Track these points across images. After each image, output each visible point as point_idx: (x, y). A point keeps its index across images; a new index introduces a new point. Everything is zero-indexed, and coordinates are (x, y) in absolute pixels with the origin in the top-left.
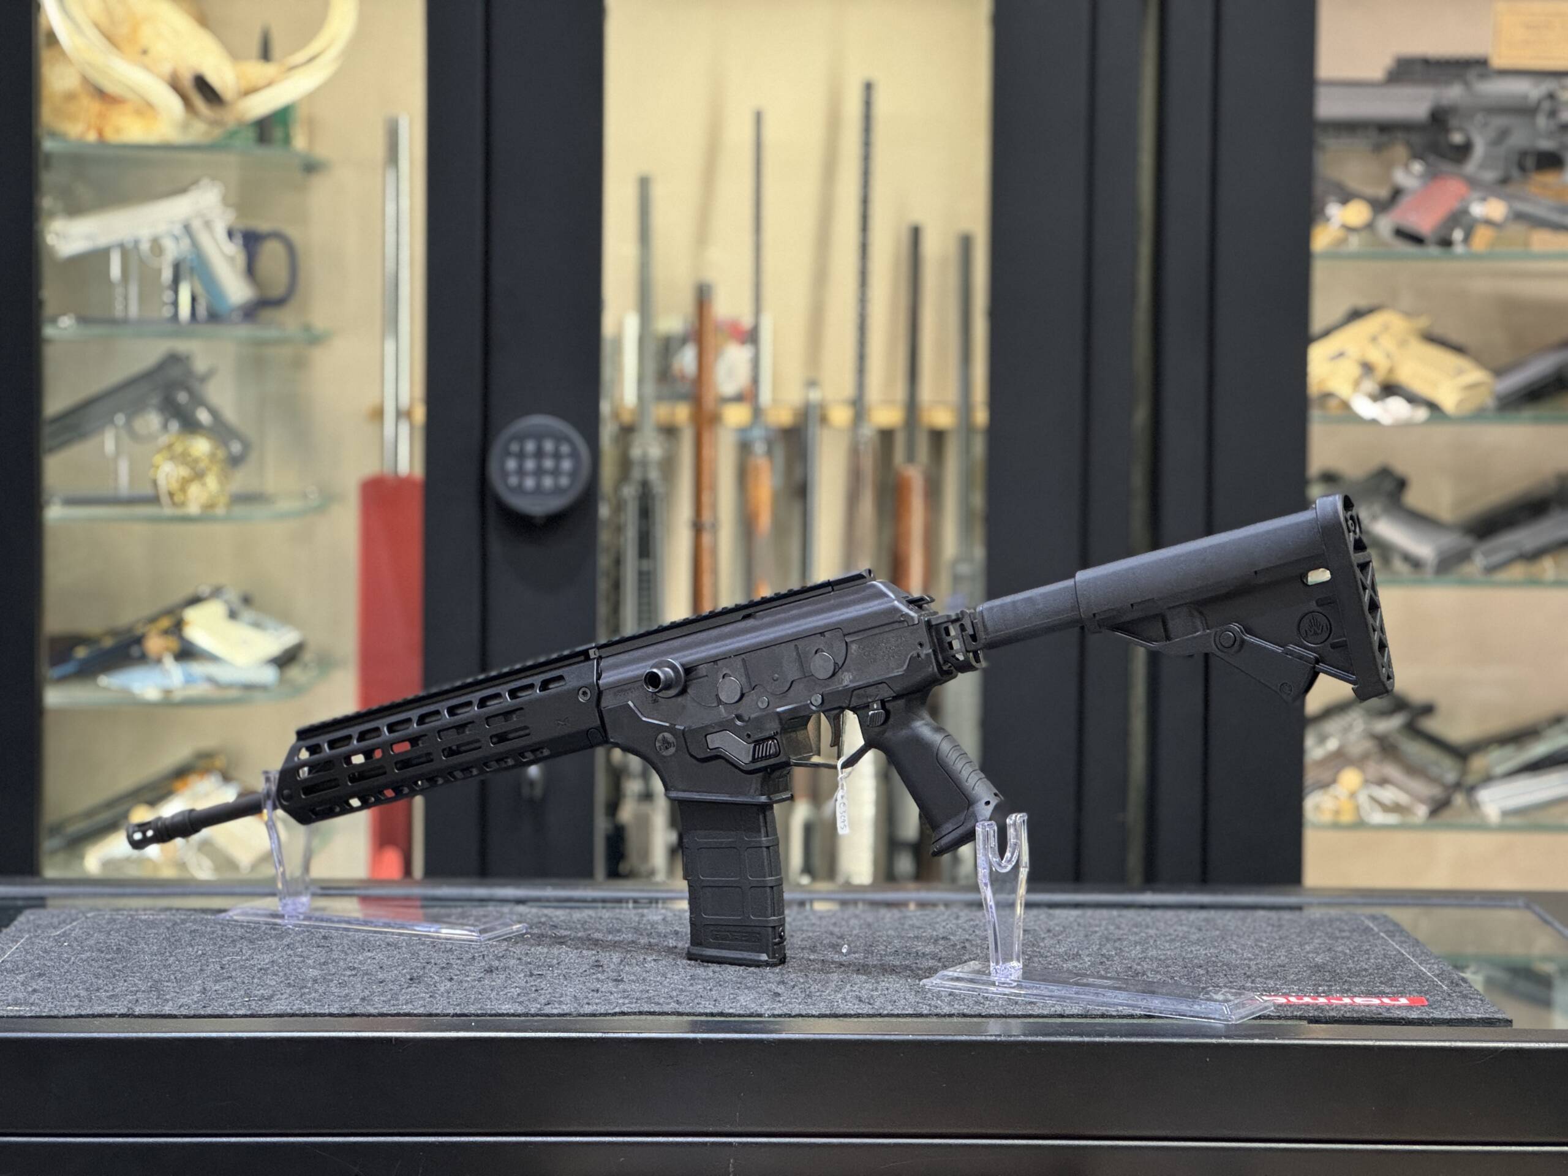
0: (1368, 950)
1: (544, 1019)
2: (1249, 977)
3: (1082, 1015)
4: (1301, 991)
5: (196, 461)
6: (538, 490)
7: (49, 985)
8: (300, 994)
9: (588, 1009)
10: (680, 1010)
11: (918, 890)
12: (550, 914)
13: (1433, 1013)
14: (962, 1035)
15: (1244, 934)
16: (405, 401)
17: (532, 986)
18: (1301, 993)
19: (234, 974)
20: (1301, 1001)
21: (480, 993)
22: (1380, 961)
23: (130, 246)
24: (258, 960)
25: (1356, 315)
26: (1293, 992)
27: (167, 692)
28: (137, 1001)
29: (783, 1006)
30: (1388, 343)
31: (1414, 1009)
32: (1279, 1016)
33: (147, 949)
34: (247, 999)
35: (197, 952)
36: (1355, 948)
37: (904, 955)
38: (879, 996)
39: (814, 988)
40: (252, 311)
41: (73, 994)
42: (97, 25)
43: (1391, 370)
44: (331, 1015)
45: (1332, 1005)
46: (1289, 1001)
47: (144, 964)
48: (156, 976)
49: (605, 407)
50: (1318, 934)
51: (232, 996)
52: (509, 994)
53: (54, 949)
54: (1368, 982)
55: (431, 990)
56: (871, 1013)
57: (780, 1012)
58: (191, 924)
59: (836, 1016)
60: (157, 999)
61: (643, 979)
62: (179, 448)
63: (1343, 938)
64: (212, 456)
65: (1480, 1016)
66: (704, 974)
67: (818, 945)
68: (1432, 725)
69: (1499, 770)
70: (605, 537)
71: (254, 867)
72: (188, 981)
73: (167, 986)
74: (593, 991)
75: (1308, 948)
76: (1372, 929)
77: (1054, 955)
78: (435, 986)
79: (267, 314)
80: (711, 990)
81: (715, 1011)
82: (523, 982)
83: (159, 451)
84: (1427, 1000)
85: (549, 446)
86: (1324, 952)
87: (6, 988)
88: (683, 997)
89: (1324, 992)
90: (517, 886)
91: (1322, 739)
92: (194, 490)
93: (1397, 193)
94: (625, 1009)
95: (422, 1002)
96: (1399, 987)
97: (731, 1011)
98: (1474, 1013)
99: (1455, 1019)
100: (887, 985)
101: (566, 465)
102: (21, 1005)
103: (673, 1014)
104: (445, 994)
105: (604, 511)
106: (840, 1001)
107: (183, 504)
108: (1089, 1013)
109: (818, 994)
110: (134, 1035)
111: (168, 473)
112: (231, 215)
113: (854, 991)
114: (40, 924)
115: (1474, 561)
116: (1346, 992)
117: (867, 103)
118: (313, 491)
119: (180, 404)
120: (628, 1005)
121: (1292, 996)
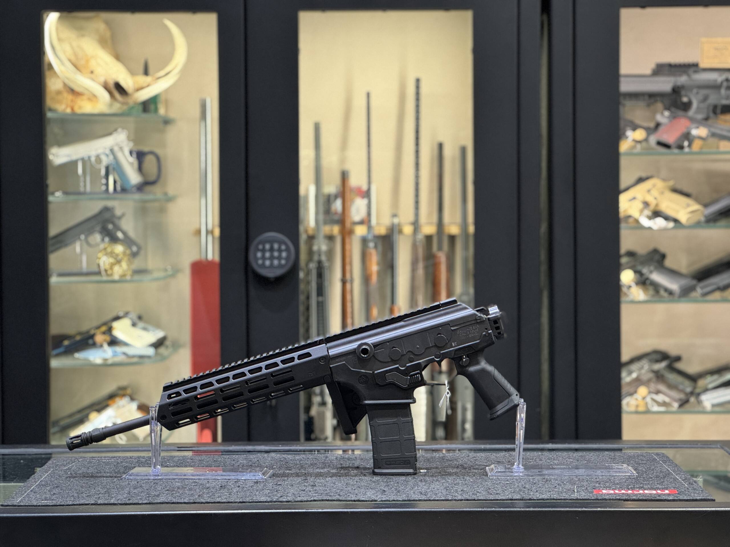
0: (653, 469)
1: (280, 503)
3: (520, 499)
4: (621, 487)
5: (117, 255)
6: (272, 266)
7: (61, 491)
8: (171, 494)
9: (299, 499)
10: (340, 499)
11: (447, 444)
12: (285, 457)
13: (679, 497)
14: (467, 508)
15: (598, 462)
16: (210, 227)
17: (275, 489)
18: (621, 489)
19: (143, 485)
20: (620, 492)
21: (251, 493)
22: (658, 474)
23: (86, 159)
25: (640, 180)
26: (617, 488)
27: (106, 360)
28: (99, 498)
29: (386, 496)
30: (655, 193)
31: (671, 495)
32: (609, 499)
34: (148, 496)
36: (647, 468)
38: (430, 492)
39: (401, 488)
40: (141, 188)
41: (71, 495)
42: (70, 61)
43: (657, 205)
44: (185, 503)
45: (634, 494)
46: (615, 492)
48: (108, 487)
49: (301, 229)
50: (632, 462)
51: (141, 495)
52: (264, 493)
53: (63, 475)
54: (651, 483)
55: (230, 491)
56: (425, 499)
57: (385, 499)
58: (125, 463)
59: (410, 501)
60: (109, 496)
61: (325, 485)
62: (109, 250)
63: (642, 464)
64: (124, 253)
65: (700, 498)
66: (352, 483)
68: (679, 366)
69: (711, 386)
70: (302, 286)
72: (123, 489)
73: (113, 491)
74: (302, 491)
76: (656, 460)
78: (232, 490)
79: (149, 188)
80: (355, 490)
81: (356, 499)
82: (271, 487)
83: (100, 251)
84: (677, 491)
85: (276, 246)
87: (42, 493)
88: (342, 492)
89: (631, 488)
90: (266, 445)
91: (630, 373)
92: (116, 268)
93: (658, 125)
94: (315, 498)
95: (225, 497)
96: (666, 485)
97: (363, 499)
98: (698, 496)
99: (689, 500)
100: (434, 486)
101: (284, 254)
102: (48, 500)
103: (337, 500)
104: (236, 493)
105: (301, 275)
106: (412, 494)
107: (111, 275)
108: (524, 498)
109: (402, 491)
110: (97, 514)
111: (104, 261)
112: (131, 144)
113: (419, 489)
114: (58, 465)
115: (697, 291)
116: (640, 488)
117: (418, 87)
118: (169, 268)
119: (109, 230)
120: (317, 497)
121: (616, 490)
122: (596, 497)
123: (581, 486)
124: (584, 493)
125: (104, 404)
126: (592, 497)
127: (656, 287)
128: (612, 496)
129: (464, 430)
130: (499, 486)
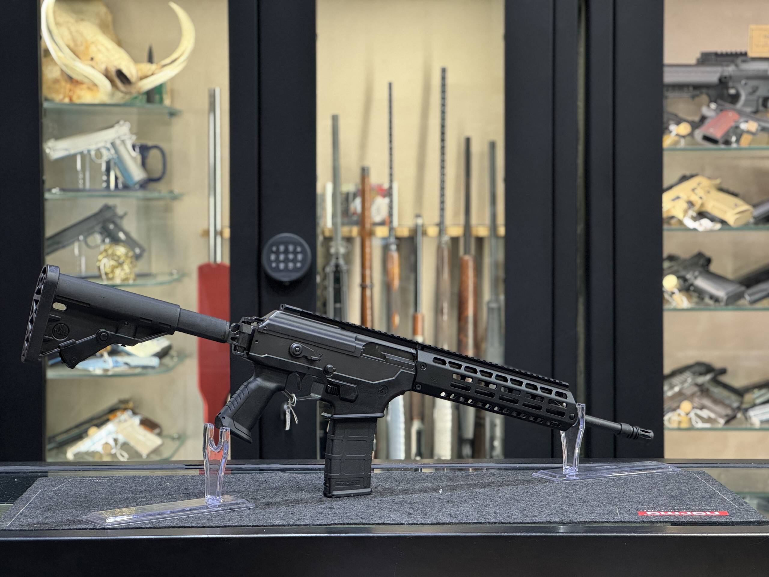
0: (697, 488)
1: (297, 527)
2: (640, 502)
4: (666, 509)
5: (119, 257)
6: (286, 269)
7: (53, 514)
9: (318, 522)
10: (363, 522)
11: (473, 463)
12: (295, 476)
13: (732, 519)
16: (219, 227)
17: (289, 511)
18: (666, 510)
20: (667, 514)
21: (264, 515)
22: (703, 494)
23: (85, 152)
24: (154, 500)
25: (684, 178)
26: (662, 510)
27: (106, 370)
29: (413, 519)
30: (700, 192)
31: (723, 517)
32: (656, 521)
33: (99, 496)
35: (124, 497)
36: (690, 488)
37: (470, 493)
38: (460, 514)
39: (428, 510)
40: (144, 185)
41: (66, 519)
42: (68, 46)
43: (702, 205)
44: (193, 527)
45: (682, 516)
46: (661, 514)
47: (98, 503)
49: (319, 231)
50: (672, 481)
52: (279, 516)
53: (54, 497)
54: (698, 504)
55: (240, 514)
56: (456, 522)
57: (412, 522)
58: (120, 484)
59: (439, 524)
61: (344, 507)
62: (110, 252)
63: (684, 483)
64: (126, 255)
65: (754, 520)
67: (427, 489)
68: (724, 379)
69: (758, 401)
70: (319, 292)
71: (148, 456)
74: (320, 513)
75: (668, 488)
76: (698, 478)
77: (543, 493)
78: (242, 512)
79: (153, 185)
80: (377, 512)
81: (380, 522)
82: (285, 510)
83: (101, 253)
84: (728, 512)
85: (291, 248)
86: (676, 490)
87: (33, 516)
88: (364, 515)
89: (677, 509)
90: (282, 463)
91: (672, 387)
92: (118, 271)
93: (703, 119)
94: (336, 522)
95: (236, 520)
96: (714, 506)
97: (388, 522)
98: (751, 518)
99: (742, 522)
100: (463, 508)
101: (300, 257)
102: (40, 524)
103: (360, 524)
104: (247, 516)
105: (318, 279)
106: (441, 516)
107: (112, 279)
109: (430, 513)
110: (99, 538)
111: (105, 264)
112: (134, 137)
113: (447, 512)
114: (46, 485)
115: (745, 298)
116: (688, 509)
117: (443, 78)
118: (175, 271)
119: (111, 230)
120: (337, 520)
121: (662, 511)
122: (641, 519)
123: (623, 507)
124: (627, 515)
125: (105, 418)
126: (637, 520)
127: (700, 294)
128: (659, 519)
129: (492, 447)
130: (534, 508)
